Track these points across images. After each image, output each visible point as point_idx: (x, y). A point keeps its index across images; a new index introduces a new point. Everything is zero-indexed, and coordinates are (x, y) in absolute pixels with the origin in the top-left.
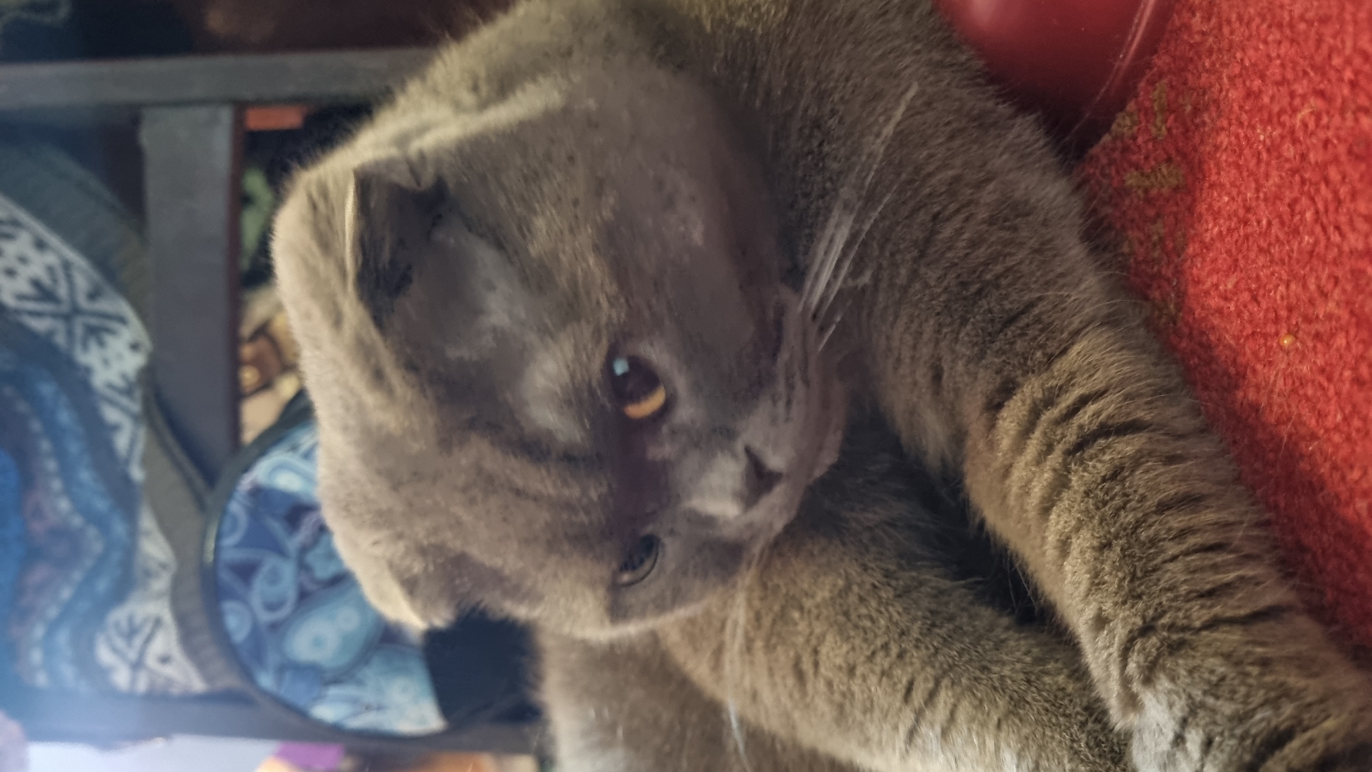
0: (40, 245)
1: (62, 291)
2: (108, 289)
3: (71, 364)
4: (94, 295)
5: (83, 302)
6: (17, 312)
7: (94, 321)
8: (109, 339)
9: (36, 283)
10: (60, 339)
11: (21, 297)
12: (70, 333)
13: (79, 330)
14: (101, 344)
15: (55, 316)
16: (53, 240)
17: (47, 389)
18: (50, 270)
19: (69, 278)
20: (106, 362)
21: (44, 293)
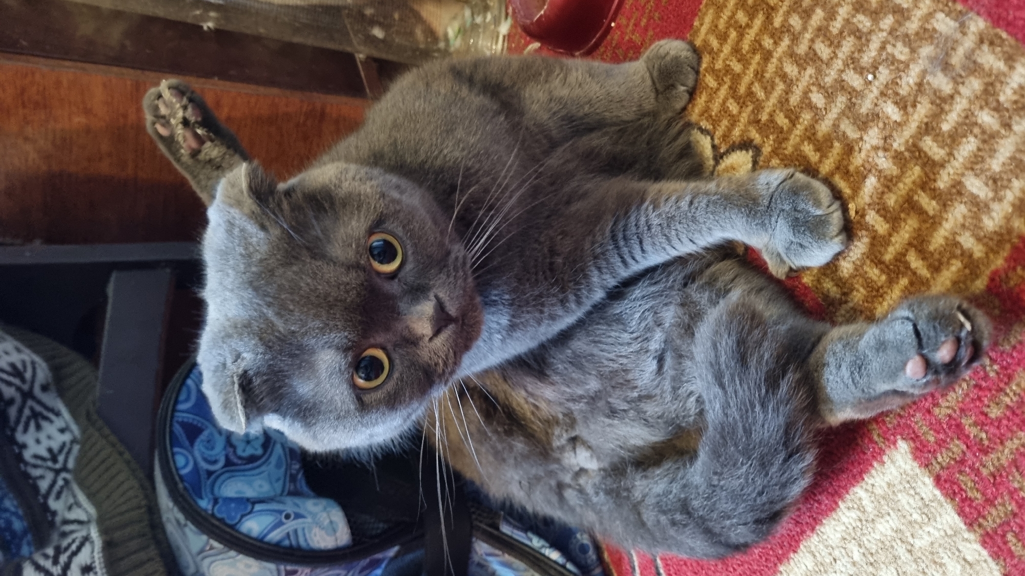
1: (28, 375)
2: (53, 387)
3: (12, 441)
4: (45, 388)
5: (37, 391)
7: (38, 408)
8: (44, 424)
9: (13, 365)
10: (13, 412)
12: (20, 411)
13: (27, 412)
14: (38, 428)
15: (18, 389)
16: (26, 350)
18: (24, 363)
19: (34, 369)
20: (38, 441)
21: (16, 373)
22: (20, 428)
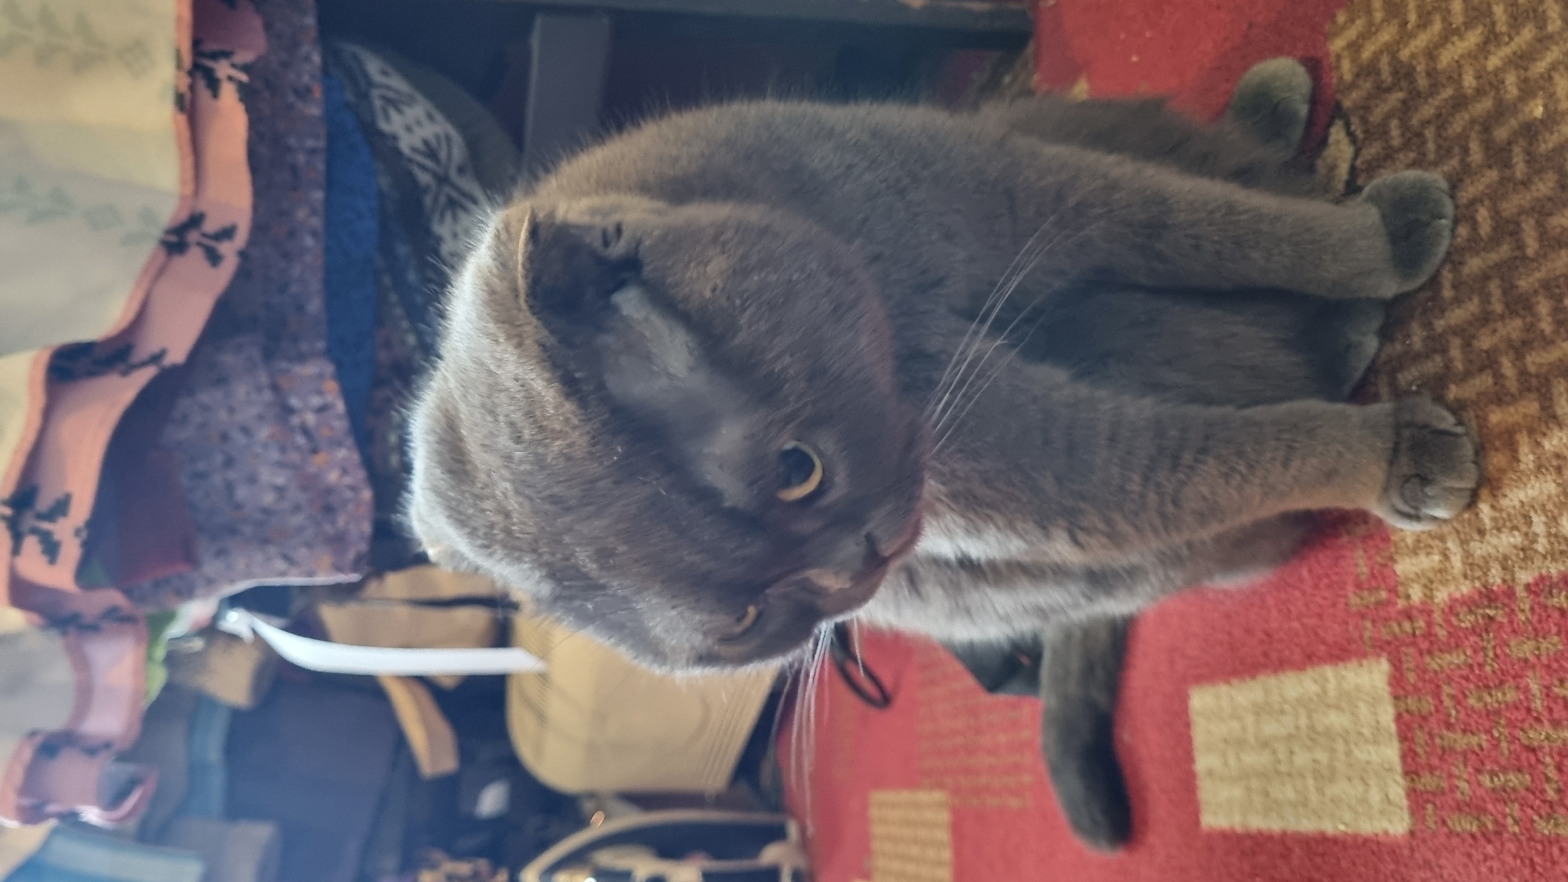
0: (431, 117)
1: (443, 155)
2: (469, 168)
3: (428, 232)
4: (461, 170)
5: (453, 174)
6: (410, 160)
7: (454, 194)
9: (426, 143)
10: (428, 200)
11: (414, 150)
12: (436, 200)
14: (455, 218)
15: (435, 175)
16: (439, 117)
17: (403, 250)
18: (437, 137)
20: (454, 236)
21: (431, 153)
22: (436, 218)
